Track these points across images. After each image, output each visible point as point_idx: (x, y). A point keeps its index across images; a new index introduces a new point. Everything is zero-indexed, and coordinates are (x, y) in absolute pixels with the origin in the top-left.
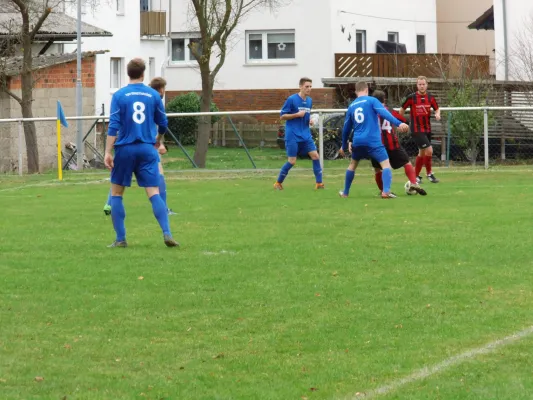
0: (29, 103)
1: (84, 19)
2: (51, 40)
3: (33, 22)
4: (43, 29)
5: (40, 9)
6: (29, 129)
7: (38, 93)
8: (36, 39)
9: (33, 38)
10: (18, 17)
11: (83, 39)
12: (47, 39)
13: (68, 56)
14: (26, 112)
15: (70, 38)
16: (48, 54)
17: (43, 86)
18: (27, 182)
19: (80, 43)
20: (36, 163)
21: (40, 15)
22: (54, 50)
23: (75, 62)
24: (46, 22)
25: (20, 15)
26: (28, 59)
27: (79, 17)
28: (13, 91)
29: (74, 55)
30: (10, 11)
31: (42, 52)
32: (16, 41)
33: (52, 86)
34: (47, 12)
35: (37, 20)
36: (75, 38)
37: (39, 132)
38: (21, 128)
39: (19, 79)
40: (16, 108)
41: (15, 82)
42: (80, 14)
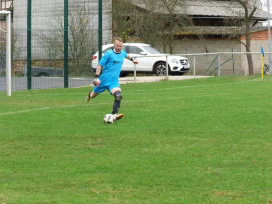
0: (249, 46)
1: (270, 12)
2: (257, 21)
3: (249, 13)
4: (254, 15)
5: (252, 7)
6: (249, 58)
7: (253, 42)
8: (251, 20)
9: (250, 19)
10: (243, 10)
11: (270, 21)
12: (256, 20)
13: (264, 28)
14: (248, 50)
15: (265, 20)
16: (256, 26)
17: (255, 39)
18: (249, 79)
19: (269, 22)
20: (252, 70)
21: (252, 10)
22: (258, 25)
23: (268, 30)
24: (255, 13)
25: (244, 9)
26: (248, 28)
27: (269, 12)
28: (241, 41)
29: (267, 27)
30: (239, 7)
31: (254, 25)
32: (243, 20)
33: (258, 39)
34: (255, 9)
35: (251, 12)
36: (267, 20)
37: (253, 58)
38: (246, 57)
39: (244, 36)
40: (243, 48)
41: (243, 37)
42: (269, 10)
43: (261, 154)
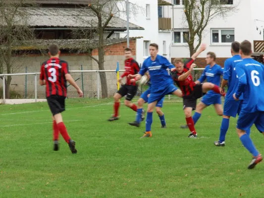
0: (102, 63)
1: (130, 21)
2: (112, 31)
4: (109, 25)
5: (107, 15)
6: (103, 76)
7: (107, 57)
8: (106, 30)
9: (104, 30)
10: (96, 19)
11: (130, 31)
12: (111, 30)
13: (121, 39)
14: (101, 67)
15: (123, 30)
16: (112, 37)
17: (109, 54)
18: (102, 103)
19: (128, 33)
20: (106, 91)
21: (107, 18)
22: (114, 36)
23: (126, 42)
24: (110, 21)
25: (97, 18)
26: (101, 40)
27: (128, 20)
28: (93, 56)
29: (125, 39)
30: (91, 16)
31: (108, 37)
32: (94, 31)
33: (114, 54)
34: (111, 16)
35: (105, 21)
36: (126, 30)
37: (107, 77)
38: (98, 75)
39: (97, 50)
40: (95, 65)
41: (94, 52)
42: (128, 18)
43: (119, 192)
